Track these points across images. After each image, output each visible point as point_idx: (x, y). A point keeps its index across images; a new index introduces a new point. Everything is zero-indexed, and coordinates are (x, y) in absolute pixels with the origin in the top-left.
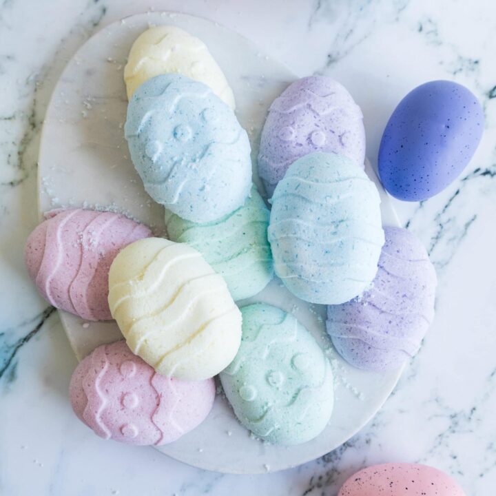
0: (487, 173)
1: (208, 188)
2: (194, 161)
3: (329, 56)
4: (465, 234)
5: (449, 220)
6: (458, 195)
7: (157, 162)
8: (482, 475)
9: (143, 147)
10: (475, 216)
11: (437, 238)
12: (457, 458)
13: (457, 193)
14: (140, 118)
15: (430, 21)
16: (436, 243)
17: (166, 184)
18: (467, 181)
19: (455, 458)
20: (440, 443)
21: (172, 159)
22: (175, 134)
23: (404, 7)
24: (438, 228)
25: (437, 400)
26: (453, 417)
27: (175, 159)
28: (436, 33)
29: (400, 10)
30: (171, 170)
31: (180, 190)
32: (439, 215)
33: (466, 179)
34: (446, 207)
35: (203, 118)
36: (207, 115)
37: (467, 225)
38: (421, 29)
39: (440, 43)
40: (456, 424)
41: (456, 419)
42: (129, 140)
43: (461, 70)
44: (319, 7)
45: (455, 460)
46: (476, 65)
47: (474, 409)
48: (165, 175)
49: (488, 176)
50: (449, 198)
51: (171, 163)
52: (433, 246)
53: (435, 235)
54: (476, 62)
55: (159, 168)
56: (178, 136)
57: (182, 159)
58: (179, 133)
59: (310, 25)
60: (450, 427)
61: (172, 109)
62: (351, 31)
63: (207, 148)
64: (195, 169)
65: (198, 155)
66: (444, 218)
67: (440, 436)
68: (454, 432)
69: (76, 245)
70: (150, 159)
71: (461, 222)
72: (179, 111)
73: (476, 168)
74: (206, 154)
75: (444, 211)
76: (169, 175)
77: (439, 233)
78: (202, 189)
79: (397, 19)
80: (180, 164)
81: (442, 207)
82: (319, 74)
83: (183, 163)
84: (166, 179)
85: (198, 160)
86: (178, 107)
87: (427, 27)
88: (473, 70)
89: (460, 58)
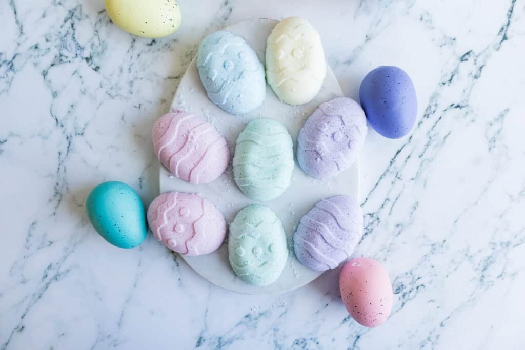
0: (458, 106)
1: (241, 96)
2: (235, 81)
3: (366, 36)
4: (444, 142)
5: (435, 134)
6: (441, 120)
7: (215, 81)
8: (447, 276)
9: (207, 72)
10: (450, 132)
11: (428, 145)
12: (434, 268)
13: (440, 118)
14: (206, 56)
15: (427, 14)
16: (427, 148)
17: (219, 93)
18: (446, 112)
19: (433, 267)
20: (425, 260)
21: (222, 80)
22: (224, 66)
23: (412, 6)
24: (428, 139)
25: (424, 237)
26: (433, 245)
27: (224, 80)
28: (431, 21)
29: (410, 7)
30: (222, 86)
31: (226, 97)
32: (429, 132)
33: (445, 110)
34: (434, 127)
35: (240, 57)
36: (242, 55)
37: (445, 137)
38: (422, 19)
39: (433, 28)
40: (434, 249)
41: (434, 247)
42: (199, 68)
43: (445, 44)
44: (360, 6)
45: (433, 269)
46: (454, 42)
47: (445, 241)
48: (219, 88)
49: (458, 108)
50: (435, 121)
51: (222, 82)
52: (425, 150)
53: (427, 143)
54: (454, 39)
55: (216, 85)
56: (226, 67)
57: (228, 80)
58: (226, 65)
59: (355, 17)
60: (431, 251)
61: (223, 52)
62: (380, 20)
63: (241, 73)
64: (235, 86)
65: (236, 78)
66: (432, 133)
67: (425, 255)
68: (433, 253)
69: (184, 136)
70: (211, 79)
71: (442, 136)
72: (226, 53)
73: (452, 104)
74: (241, 77)
75: (432, 129)
76: (221, 88)
77: (429, 142)
78: (239, 96)
79: (408, 13)
80: (227, 82)
81: (431, 126)
82: (361, 48)
83: (228, 82)
84: (219, 91)
85: (236, 80)
86: (226, 50)
87: (426, 18)
88: (452, 44)
89: (445, 37)
